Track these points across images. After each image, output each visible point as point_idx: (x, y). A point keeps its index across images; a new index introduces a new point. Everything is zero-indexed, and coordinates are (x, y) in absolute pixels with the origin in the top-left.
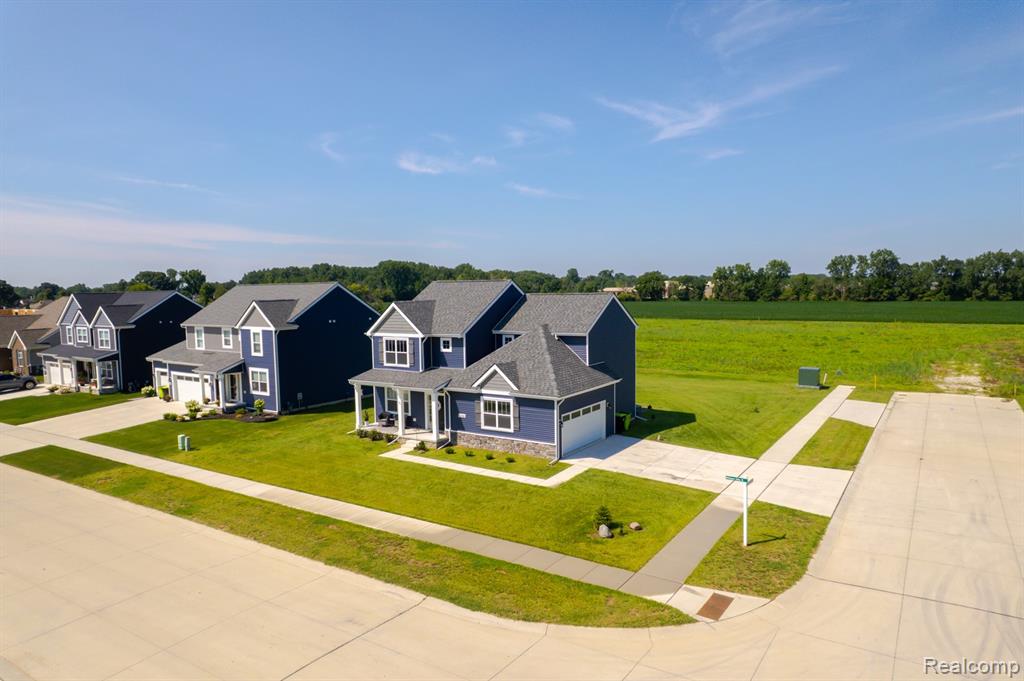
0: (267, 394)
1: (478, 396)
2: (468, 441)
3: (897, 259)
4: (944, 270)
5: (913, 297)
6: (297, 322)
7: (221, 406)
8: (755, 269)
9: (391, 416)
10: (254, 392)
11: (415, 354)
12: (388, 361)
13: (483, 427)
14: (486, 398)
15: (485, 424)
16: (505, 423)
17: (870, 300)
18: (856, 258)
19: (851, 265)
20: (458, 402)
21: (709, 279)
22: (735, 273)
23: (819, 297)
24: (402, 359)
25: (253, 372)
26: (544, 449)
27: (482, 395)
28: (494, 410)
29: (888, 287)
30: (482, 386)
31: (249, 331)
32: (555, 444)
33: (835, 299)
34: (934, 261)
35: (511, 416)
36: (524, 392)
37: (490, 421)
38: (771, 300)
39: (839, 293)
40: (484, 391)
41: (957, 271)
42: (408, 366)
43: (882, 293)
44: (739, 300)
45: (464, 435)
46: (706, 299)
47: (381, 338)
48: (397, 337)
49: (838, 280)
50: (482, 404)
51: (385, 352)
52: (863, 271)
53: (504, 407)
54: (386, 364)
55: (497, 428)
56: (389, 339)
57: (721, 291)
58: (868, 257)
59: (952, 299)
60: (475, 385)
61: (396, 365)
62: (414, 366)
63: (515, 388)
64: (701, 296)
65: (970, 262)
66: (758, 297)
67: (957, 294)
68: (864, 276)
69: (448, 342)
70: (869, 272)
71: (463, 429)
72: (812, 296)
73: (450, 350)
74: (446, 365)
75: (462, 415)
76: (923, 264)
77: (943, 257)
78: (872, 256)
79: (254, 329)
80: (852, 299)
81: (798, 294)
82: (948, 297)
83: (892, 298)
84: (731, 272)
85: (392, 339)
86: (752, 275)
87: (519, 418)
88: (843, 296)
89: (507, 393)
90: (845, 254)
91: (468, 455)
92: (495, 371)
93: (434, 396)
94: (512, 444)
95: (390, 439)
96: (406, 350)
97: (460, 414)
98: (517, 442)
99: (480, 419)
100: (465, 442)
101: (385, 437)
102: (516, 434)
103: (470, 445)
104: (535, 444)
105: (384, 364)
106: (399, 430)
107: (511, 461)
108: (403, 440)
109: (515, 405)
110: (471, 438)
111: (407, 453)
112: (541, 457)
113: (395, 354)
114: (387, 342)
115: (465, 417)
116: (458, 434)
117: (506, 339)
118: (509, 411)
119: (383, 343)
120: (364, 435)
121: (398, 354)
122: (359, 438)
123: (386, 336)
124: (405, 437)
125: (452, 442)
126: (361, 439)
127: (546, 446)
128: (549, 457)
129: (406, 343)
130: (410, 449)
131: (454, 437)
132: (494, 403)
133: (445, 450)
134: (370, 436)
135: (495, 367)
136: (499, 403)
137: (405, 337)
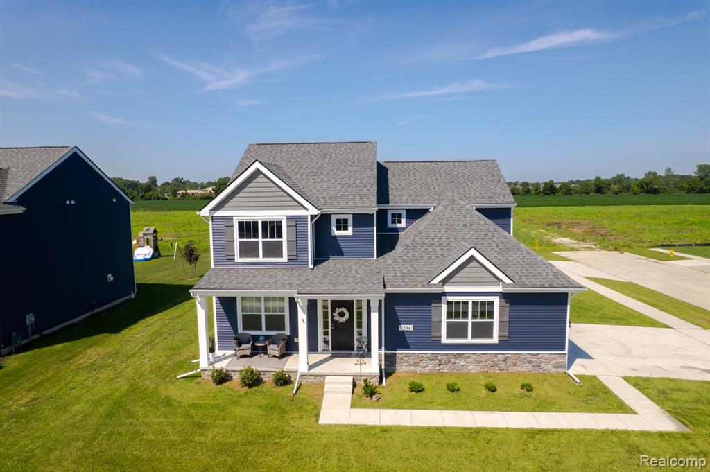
1: (437, 298)
2: (416, 364)
6: (20, 201)
9: (256, 338)
11: (296, 242)
12: (242, 254)
13: (444, 340)
14: (450, 298)
15: (448, 336)
16: (483, 330)
20: (397, 308)
24: (274, 250)
26: (547, 361)
27: (444, 294)
28: (465, 315)
30: (444, 282)
32: (566, 352)
35: (496, 320)
36: (525, 286)
37: (456, 330)
40: (447, 289)
42: (285, 259)
45: (407, 355)
47: (230, 218)
48: (260, 215)
50: (444, 308)
51: (237, 240)
53: (484, 310)
54: (238, 259)
55: (470, 340)
56: (245, 219)
60: (436, 281)
61: (261, 259)
62: (296, 258)
63: (507, 281)
69: (346, 221)
71: (407, 347)
73: (350, 232)
74: (341, 255)
75: (404, 327)
85: (251, 219)
87: (509, 323)
89: (499, 289)
91: (453, 389)
92: (472, 258)
93: (375, 305)
94: (495, 359)
95: (283, 380)
96: (280, 236)
97: (403, 326)
98: (503, 356)
99: (440, 330)
100: (410, 365)
101: (268, 378)
102: (502, 345)
103: (419, 370)
104: (533, 355)
105: (234, 259)
106: (300, 362)
107: (528, 388)
108: (312, 380)
109: (504, 304)
110: (422, 358)
111: (353, 406)
112: (541, 371)
113: (258, 242)
114: (241, 224)
115: (412, 330)
116: (397, 355)
117: (393, 216)
118: (491, 315)
119: (233, 226)
120: (222, 378)
121: (263, 242)
122: (214, 385)
123: (240, 215)
124: (314, 371)
125: (388, 370)
126: (220, 386)
127: (552, 356)
128: (554, 370)
129: (279, 224)
130: (349, 397)
131: (390, 361)
132: (466, 303)
133: (407, 387)
134: (237, 377)
135: (473, 252)
136: (475, 304)
137: (279, 215)
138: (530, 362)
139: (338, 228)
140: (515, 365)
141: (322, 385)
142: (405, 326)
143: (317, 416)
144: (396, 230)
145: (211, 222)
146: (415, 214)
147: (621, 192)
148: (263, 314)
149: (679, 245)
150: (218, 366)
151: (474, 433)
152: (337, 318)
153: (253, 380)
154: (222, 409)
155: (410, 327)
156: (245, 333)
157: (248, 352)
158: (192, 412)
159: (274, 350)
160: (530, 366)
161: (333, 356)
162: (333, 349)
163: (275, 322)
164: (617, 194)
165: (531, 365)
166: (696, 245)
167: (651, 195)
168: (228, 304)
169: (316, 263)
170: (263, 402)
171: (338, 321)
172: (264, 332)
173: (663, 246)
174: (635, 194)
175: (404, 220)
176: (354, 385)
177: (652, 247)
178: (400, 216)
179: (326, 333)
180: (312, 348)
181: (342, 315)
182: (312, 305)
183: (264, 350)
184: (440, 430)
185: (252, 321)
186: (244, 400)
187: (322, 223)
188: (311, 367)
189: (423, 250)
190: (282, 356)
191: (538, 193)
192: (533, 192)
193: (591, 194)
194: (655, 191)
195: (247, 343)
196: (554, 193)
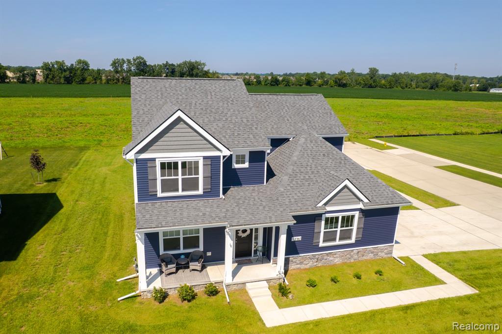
1: (318, 217)
2: (301, 263)
3: (146, 62)
4: (167, 69)
8: (68, 64)
11: (212, 178)
12: (164, 190)
13: (321, 244)
14: (328, 215)
15: (324, 241)
18: (126, 60)
19: (124, 63)
20: (292, 226)
21: (39, 68)
22: (56, 66)
23: (108, 81)
24: (191, 184)
26: (383, 250)
27: (325, 213)
28: (336, 226)
30: (325, 204)
32: (395, 243)
34: (163, 64)
35: (355, 227)
37: (329, 237)
38: (80, 84)
39: (118, 80)
40: (327, 209)
41: (173, 69)
42: (200, 191)
44: (60, 83)
46: (38, 83)
47: (154, 160)
48: (179, 157)
49: (117, 72)
50: (323, 223)
51: (159, 178)
52: (130, 67)
53: (348, 221)
54: (160, 194)
55: (337, 242)
56: (166, 160)
57: (48, 77)
58: (132, 60)
60: (320, 205)
61: (180, 193)
62: (210, 190)
63: (366, 200)
64: (34, 80)
65: (179, 66)
66: (72, 82)
68: (131, 70)
69: (243, 156)
70: (133, 68)
71: (297, 252)
73: (246, 165)
76: (158, 65)
77: (167, 62)
78: (134, 59)
80: (126, 83)
81: (95, 80)
84: (53, 65)
85: (171, 160)
86: (67, 68)
87: (363, 229)
88: (121, 81)
89: (361, 206)
90: (120, 57)
92: (345, 187)
93: (283, 230)
94: (352, 253)
95: (213, 292)
96: (197, 173)
97: (294, 238)
98: (357, 251)
99: (319, 238)
100: (297, 264)
101: (197, 290)
102: (358, 243)
103: (303, 267)
104: (375, 248)
105: (157, 195)
106: (226, 276)
107: (380, 273)
108: (235, 287)
109: (362, 216)
110: (305, 259)
111: (279, 306)
112: (378, 258)
113: (178, 179)
114: (163, 165)
115: (300, 239)
116: (290, 259)
118: (352, 224)
119: (156, 167)
120: (162, 296)
121: (183, 179)
122: (157, 303)
123: (161, 156)
126: (161, 304)
127: (386, 247)
128: (386, 256)
129: (197, 163)
130: (270, 298)
132: (337, 218)
134: (174, 294)
135: (346, 182)
136: (343, 218)
137: (196, 156)
138: (372, 253)
139: (237, 163)
140: (363, 256)
142: (296, 237)
143: (261, 320)
145: (135, 164)
147: (323, 85)
148: (181, 237)
149: (386, 137)
150: (157, 286)
152: (241, 234)
153: (188, 296)
155: (299, 238)
156: (167, 254)
157: (174, 270)
159: (194, 265)
160: (372, 256)
162: (236, 257)
163: (191, 242)
164: (320, 86)
165: (373, 254)
166: (395, 136)
167: (342, 88)
169: (224, 192)
171: (241, 236)
172: (182, 251)
173: (377, 137)
174: (332, 87)
177: (370, 138)
181: (244, 231)
183: (186, 266)
185: (172, 243)
188: (233, 278)
189: (302, 178)
190: (202, 270)
191: (267, 84)
192: (263, 83)
193: (303, 86)
194: (344, 85)
195: (171, 262)
196: (278, 85)
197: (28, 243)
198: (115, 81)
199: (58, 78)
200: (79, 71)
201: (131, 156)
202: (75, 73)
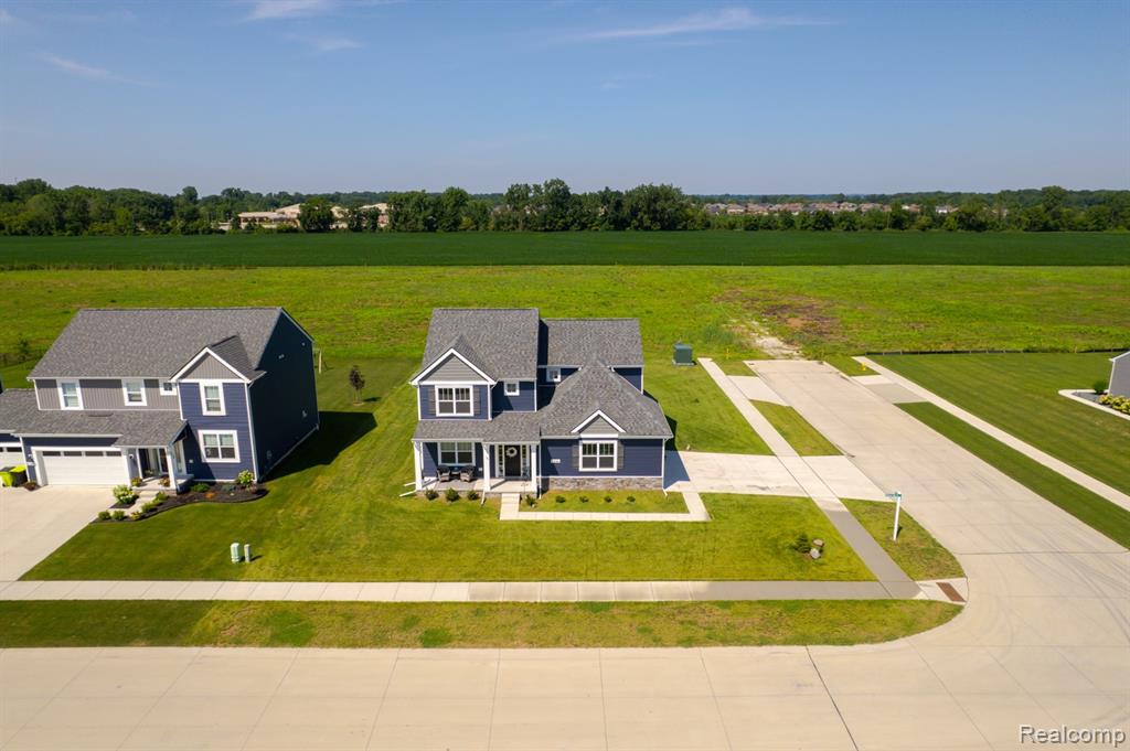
0: (237, 459)
1: (576, 442)
2: (563, 485)
3: (568, 189)
5: (583, 227)
7: (173, 486)
9: (452, 469)
10: (209, 460)
11: (480, 403)
12: (442, 411)
13: (581, 469)
14: (584, 442)
15: (584, 467)
16: (607, 462)
17: (546, 230)
18: (531, 186)
19: (528, 193)
20: (550, 448)
23: (499, 226)
24: (463, 408)
25: (204, 436)
26: (649, 483)
27: (581, 439)
28: (595, 452)
29: (563, 217)
30: (580, 431)
31: (198, 384)
32: (662, 477)
33: (513, 229)
34: (600, 192)
35: (615, 456)
36: (633, 434)
37: (589, 463)
38: (450, 231)
39: (517, 223)
40: (583, 436)
41: (619, 202)
42: (472, 414)
43: (556, 222)
44: (417, 231)
45: (556, 479)
46: (382, 230)
47: (433, 386)
48: (454, 385)
49: (515, 209)
50: (581, 448)
51: (438, 401)
53: (608, 449)
54: (438, 414)
55: (598, 469)
56: (443, 387)
57: (396, 220)
58: (543, 186)
59: (616, 229)
61: (455, 414)
62: (480, 414)
63: (622, 430)
64: (375, 226)
65: (629, 195)
66: (437, 228)
67: (620, 224)
69: (514, 385)
71: (556, 474)
72: (492, 225)
73: (517, 393)
74: (511, 409)
75: (554, 461)
76: (590, 194)
77: (607, 188)
78: (546, 185)
79: (203, 383)
80: (529, 229)
81: (476, 223)
82: (612, 226)
83: (566, 228)
84: (407, 199)
85: (447, 387)
86: (429, 203)
87: (623, 459)
88: (520, 226)
89: (616, 436)
90: (521, 182)
91: (584, 500)
92: (599, 416)
93: (533, 448)
94: (615, 482)
95: (474, 496)
96: (468, 398)
98: (620, 479)
99: (578, 462)
100: (558, 486)
101: (463, 496)
102: (619, 472)
103: (565, 489)
104: (639, 478)
105: (436, 414)
106: (484, 485)
107: (632, 500)
108: (493, 496)
109: (620, 446)
110: (566, 481)
111: (520, 510)
112: (646, 489)
113: (453, 402)
114: (440, 391)
115: (559, 463)
116: (550, 479)
117: (551, 373)
118: (612, 452)
119: (435, 392)
120: (433, 496)
121: (456, 402)
122: (427, 500)
123: (439, 384)
124: (493, 490)
125: (543, 489)
126: (432, 501)
127: (653, 479)
128: (656, 489)
129: (468, 390)
130: (518, 505)
131: (545, 483)
132: (595, 446)
133: (554, 499)
134: (442, 496)
135: (599, 412)
136: (601, 446)
137: (468, 384)
138: (638, 483)
139: (509, 391)
140: (629, 486)
141: (500, 499)
143: (498, 516)
144: (554, 383)
145: (419, 389)
146: (567, 372)
147: (930, 227)
148: (456, 452)
149: (886, 354)
150: (430, 487)
151: (588, 523)
152: (509, 454)
153: (453, 497)
154: (439, 513)
155: (558, 461)
156: (444, 465)
157: (447, 478)
158: (422, 516)
159: (465, 476)
160: (638, 486)
161: (506, 480)
162: (507, 474)
163: (465, 457)
164: (923, 230)
168: (431, 448)
169: (494, 415)
170: (465, 509)
171: (509, 457)
172: (457, 464)
173: (869, 354)
174: (950, 230)
175: (559, 376)
176: (521, 499)
178: (556, 373)
179: (501, 464)
180: (492, 475)
181: (512, 452)
182: (492, 448)
183: (458, 477)
184: (569, 522)
185: (448, 457)
186: (451, 509)
187: (498, 390)
188: (492, 488)
189: (569, 407)
190: (471, 481)
191: (806, 227)
192: (798, 225)
193: (887, 229)
194: (980, 227)
195: (446, 472)
196: (829, 228)
197: (341, 454)
198: (511, 225)
199: (413, 220)
200: (449, 208)
201: (415, 382)
202: (442, 212)
